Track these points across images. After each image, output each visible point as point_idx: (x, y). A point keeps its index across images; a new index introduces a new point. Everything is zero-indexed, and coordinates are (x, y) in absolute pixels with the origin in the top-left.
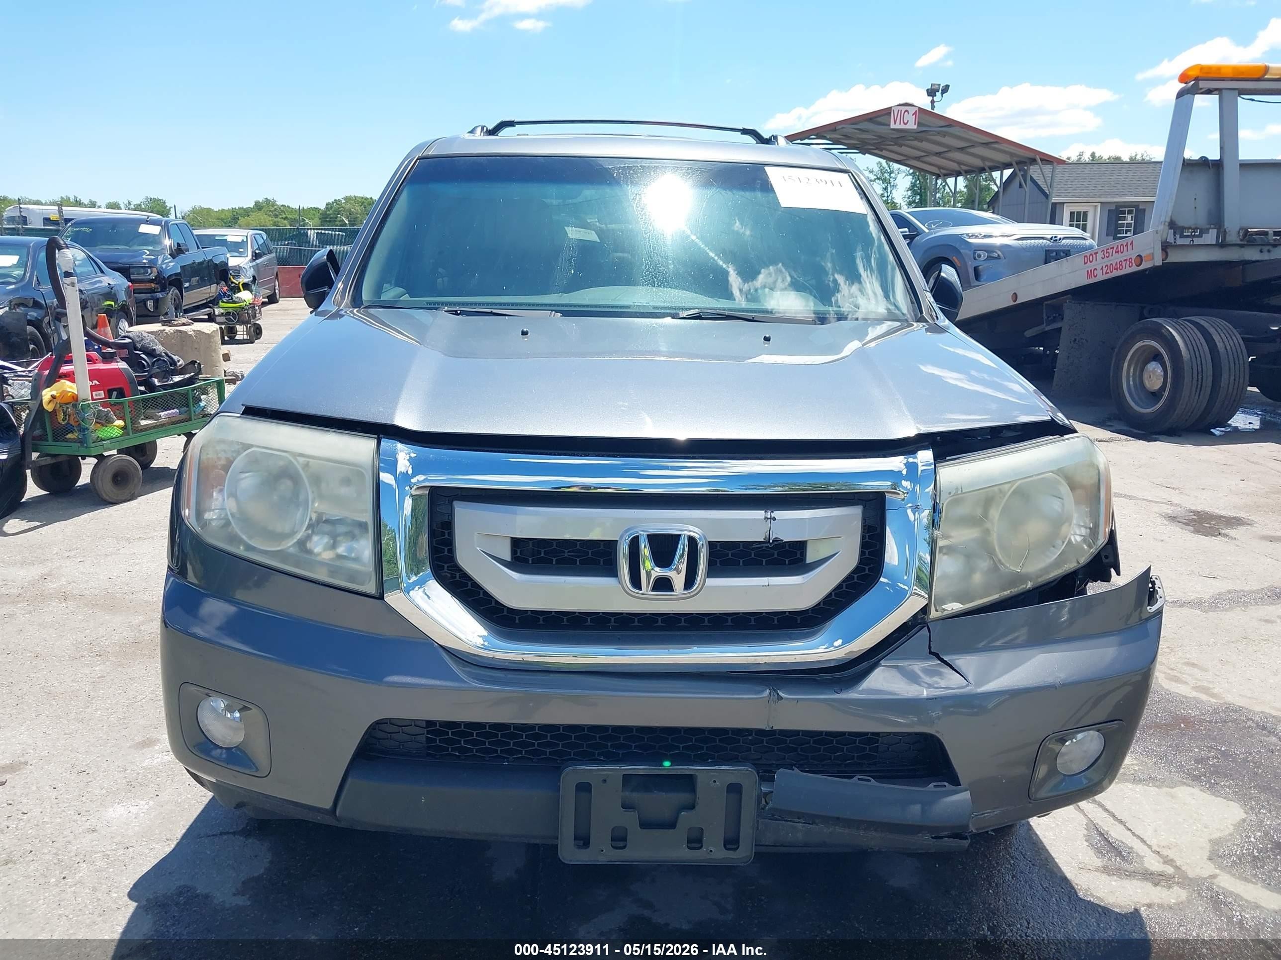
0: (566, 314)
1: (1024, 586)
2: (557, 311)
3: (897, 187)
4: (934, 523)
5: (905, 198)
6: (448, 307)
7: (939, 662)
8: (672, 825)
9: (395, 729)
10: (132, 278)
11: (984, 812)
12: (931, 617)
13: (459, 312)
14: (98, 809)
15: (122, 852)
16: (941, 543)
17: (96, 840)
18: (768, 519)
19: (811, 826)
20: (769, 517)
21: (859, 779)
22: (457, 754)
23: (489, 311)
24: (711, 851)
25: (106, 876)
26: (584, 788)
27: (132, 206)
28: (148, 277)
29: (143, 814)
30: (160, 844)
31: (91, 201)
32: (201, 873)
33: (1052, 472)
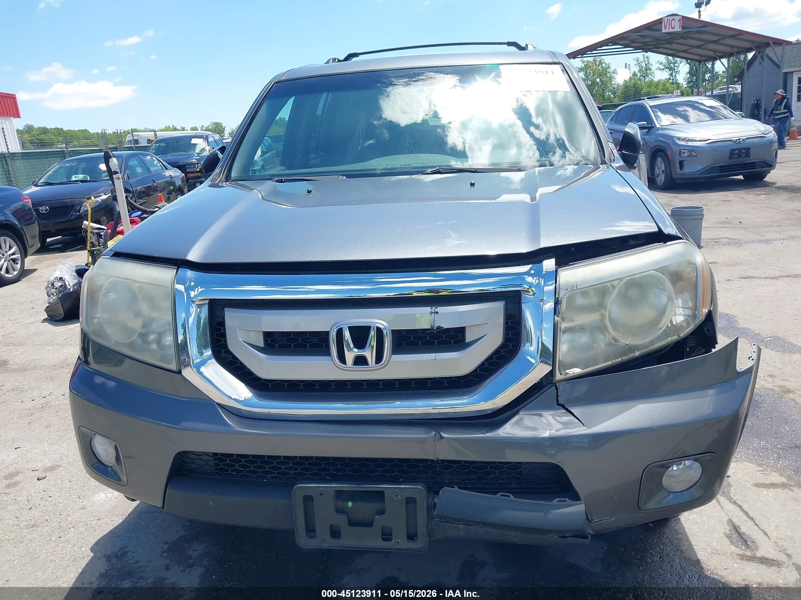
0: (349, 176)
1: (633, 355)
2: (343, 175)
3: (680, 72)
4: (556, 311)
5: (685, 79)
6: (277, 178)
7: (564, 411)
8: (370, 524)
9: (195, 457)
10: (187, 171)
11: (603, 519)
12: (557, 379)
13: (283, 180)
14: (90, 495)
15: (95, 522)
16: (563, 325)
17: (83, 514)
18: (433, 313)
19: (469, 526)
20: (434, 311)
21: (502, 495)
22: (235, 473)
23: (301, 178)
24: (398, 542)
25: (83, 537)
26: (308, 499)
27: (204, 128)
28: (196, 170)
29: (114, 498)
30: (118, 518)
31: (182, 127)
32: (135, 537)
33: (654, 270)
